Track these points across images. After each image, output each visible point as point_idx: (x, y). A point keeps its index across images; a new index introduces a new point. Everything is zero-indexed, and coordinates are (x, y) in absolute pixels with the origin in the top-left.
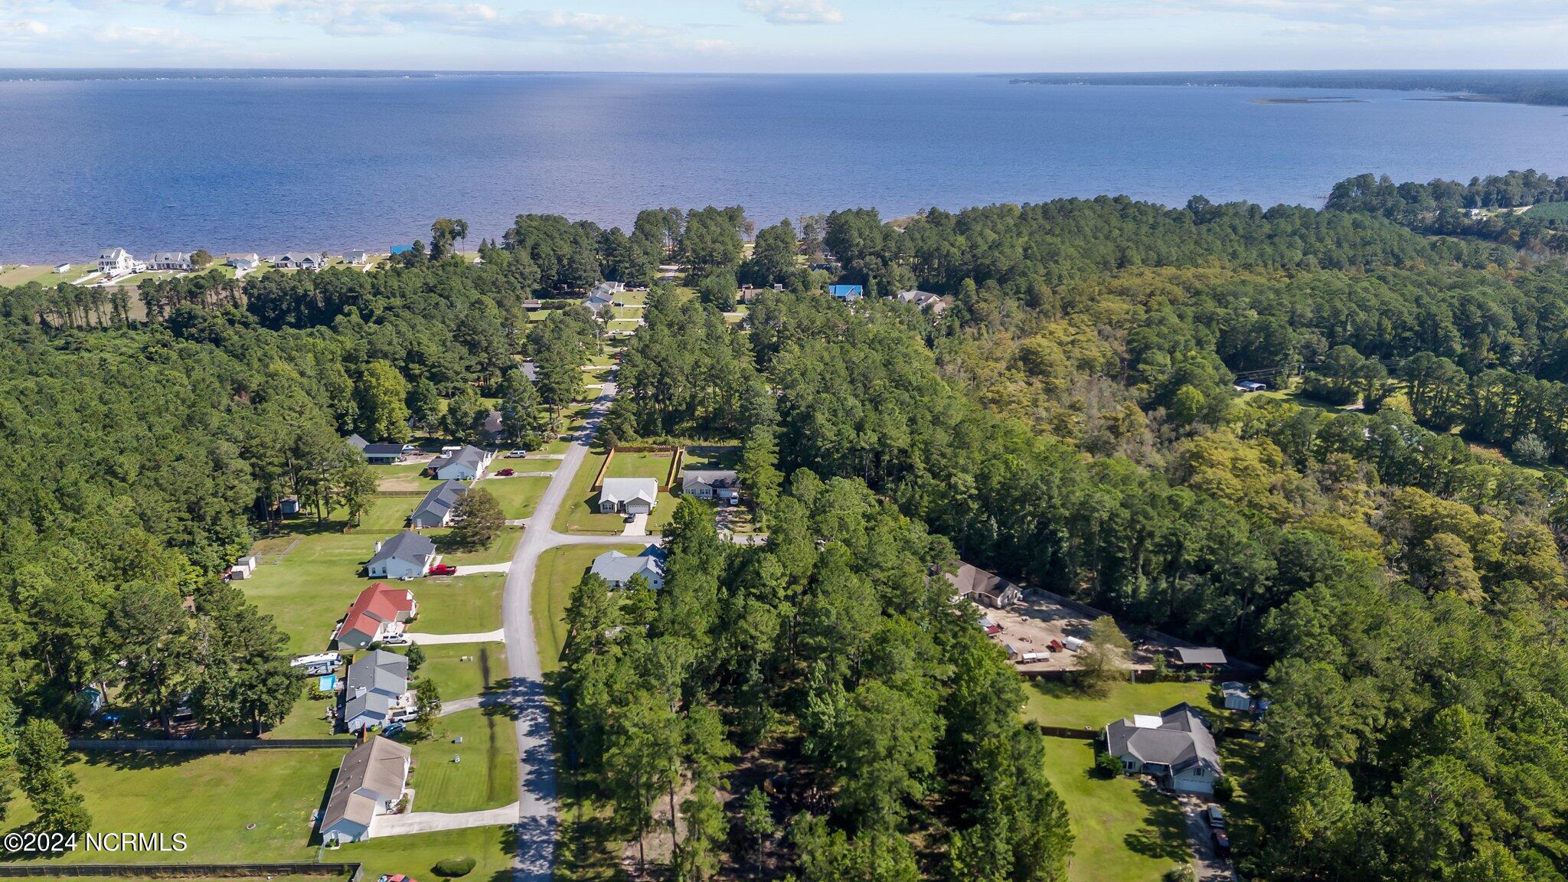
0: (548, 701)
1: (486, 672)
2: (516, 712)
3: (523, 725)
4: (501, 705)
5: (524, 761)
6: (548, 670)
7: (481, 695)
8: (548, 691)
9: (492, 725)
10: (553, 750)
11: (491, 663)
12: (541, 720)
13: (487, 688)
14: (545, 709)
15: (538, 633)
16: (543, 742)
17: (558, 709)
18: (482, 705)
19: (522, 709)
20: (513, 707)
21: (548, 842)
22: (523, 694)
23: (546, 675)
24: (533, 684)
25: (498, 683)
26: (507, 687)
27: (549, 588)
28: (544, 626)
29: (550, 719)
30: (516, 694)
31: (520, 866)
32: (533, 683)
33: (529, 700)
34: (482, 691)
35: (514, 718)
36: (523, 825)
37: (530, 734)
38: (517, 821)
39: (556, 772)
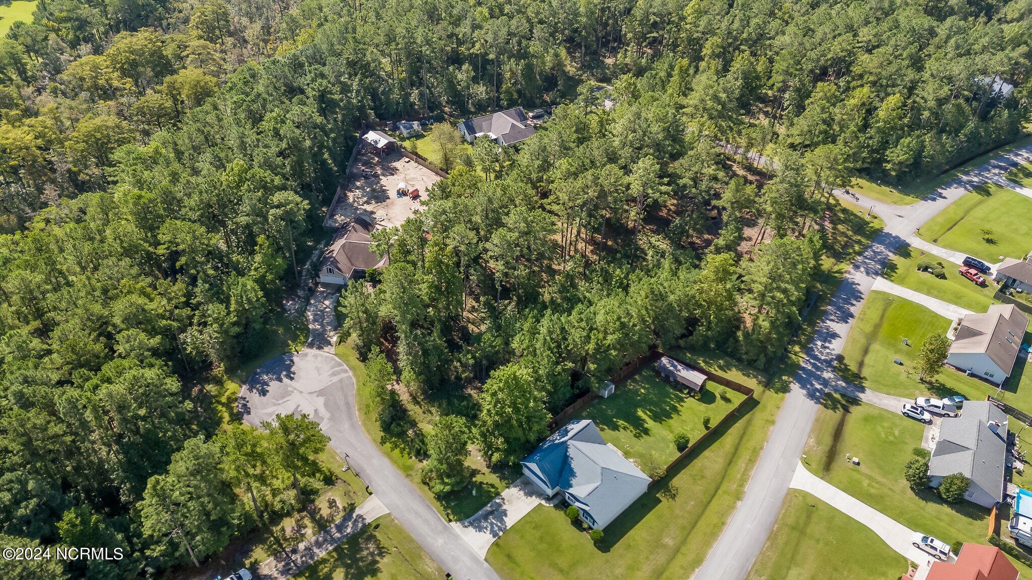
0: (801, 359)
1: (838, 433)
2: (835, 363)
3: (836, 347)
4: (845, 379)
5: (852, 316)
6: (781, 395)
7: (856, 402)
8: (793, 370)
9: (861, 364)
10: (825, 313)
11: (828, 440)
12: (819, 343)
13: (846, 410)
14: (809, 352)
15: (756, 453)
16: (829, 323)
17: (797, 348)
18: (862, 389)
19: (828, 363)
20: (835, 369)
21: (866, 257)
22: (818, 378)
23: (785, 389)
24: (803, 384)
25: (834, 408)
26: (829, 395)
27: (684, 542)
28: (741, 464)
29: (811, 340)
30: (825, 383)
31: (890, 254)
32: (803, 387)
33: (818, 368)
34: (854, 409)
35: (840, 358)
36: (877, 274)
37: (834, 336)
38: (879, 278)
39: (833, 296)
